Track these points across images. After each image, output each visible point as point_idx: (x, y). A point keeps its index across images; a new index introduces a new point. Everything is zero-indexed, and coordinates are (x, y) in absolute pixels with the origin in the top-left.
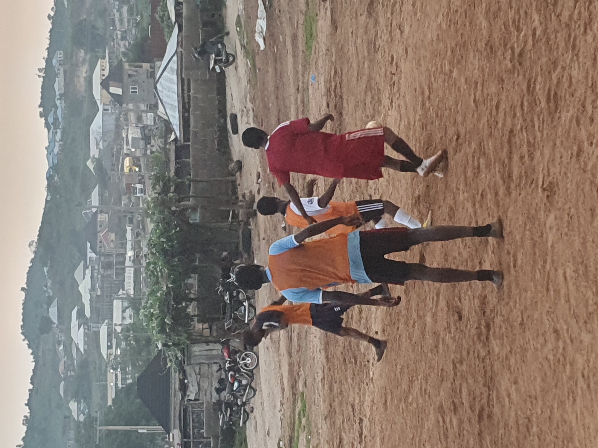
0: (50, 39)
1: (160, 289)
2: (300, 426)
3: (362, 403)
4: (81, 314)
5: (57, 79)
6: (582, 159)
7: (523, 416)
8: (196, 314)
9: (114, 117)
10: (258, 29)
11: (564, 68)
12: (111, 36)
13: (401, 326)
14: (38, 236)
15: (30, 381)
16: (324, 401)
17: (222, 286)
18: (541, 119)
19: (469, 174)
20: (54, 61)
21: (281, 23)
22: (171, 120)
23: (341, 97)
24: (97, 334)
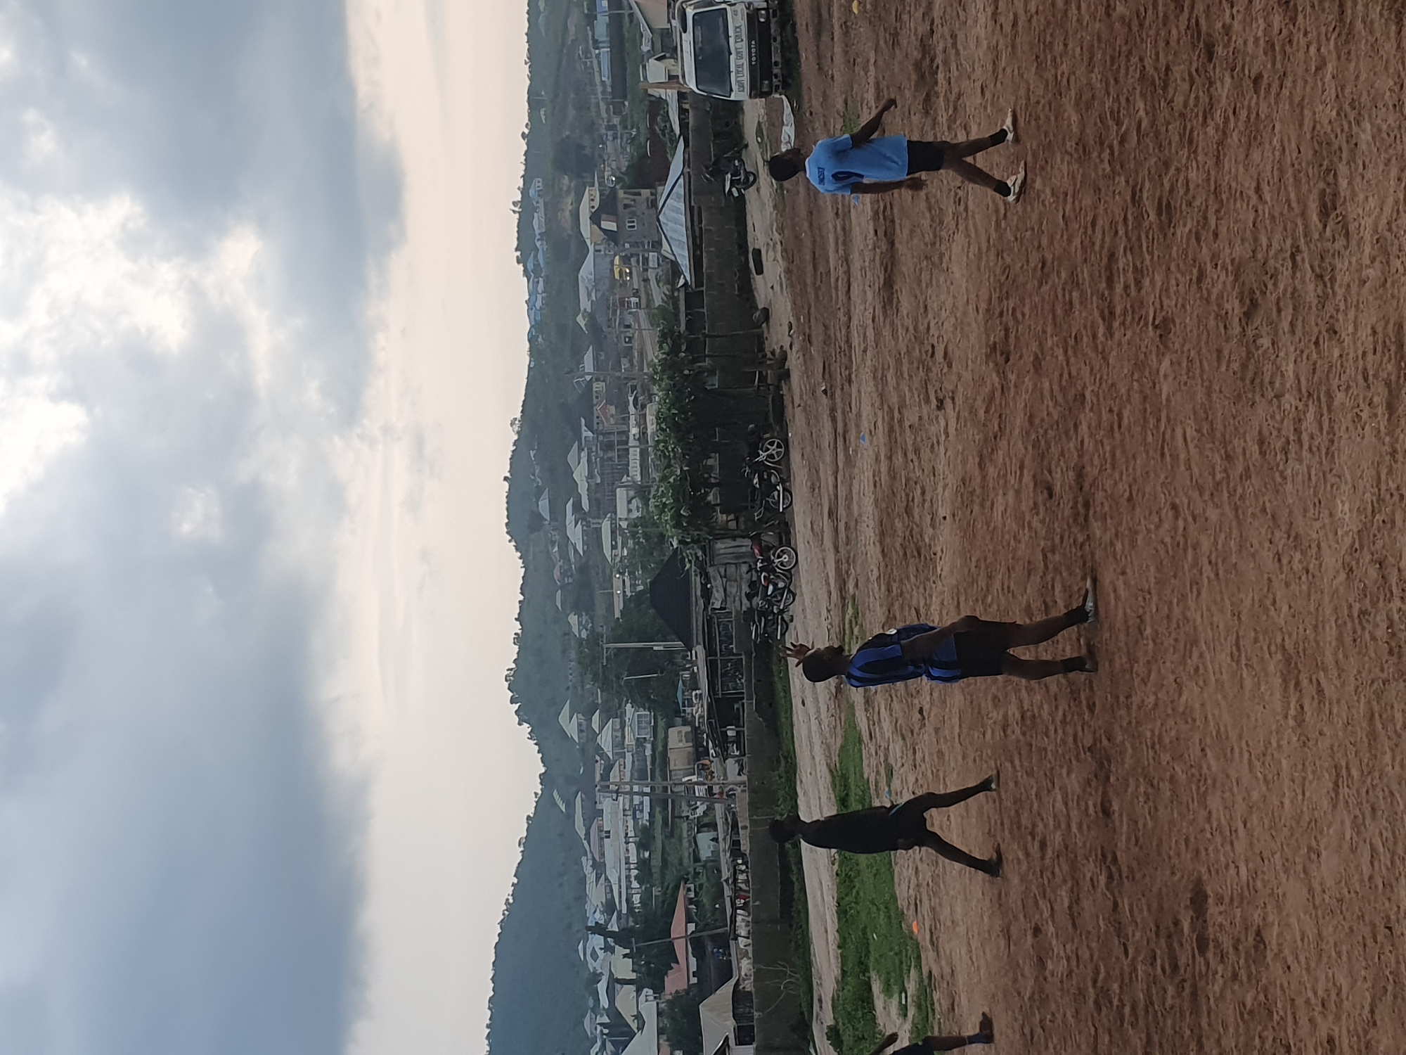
0: (526, 165)
1: (672, 473)
2: (851, 638)
3: (928, 606)
4: (577, 507)
5: (536, 215)
7: (1134, 615)
8: (719, 502)
9: (608, 259)
10: (784, 138)
11: (1178, 170)
12: (600, 156)
13: (976, 508)
14: (522, 412)
15: (519, 591)
16: (881, 606)
17: (750, 467)
18: (1151, 237)
19: (1059, 312)
20: (532, 192)
21: (814, 130)
22: (679, 261)
23: (893, 221)
24: (598, 531)
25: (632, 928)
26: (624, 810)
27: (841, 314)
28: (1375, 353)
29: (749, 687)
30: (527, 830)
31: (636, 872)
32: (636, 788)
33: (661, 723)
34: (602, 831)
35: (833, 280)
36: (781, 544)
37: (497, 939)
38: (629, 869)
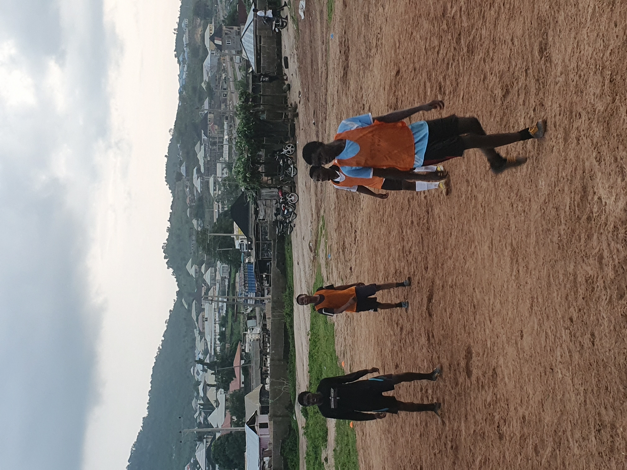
0: (180, 12)
1: (243, 157)
2: (321, 235)
3: (356, 222)
4: (199, 170)
5: (184, 35)
6: (486, 83)
8: (264, 171)
9: (217, 58)
10: (300, 6)
12: (216, 10)
14: (174, 126)
15: (170, 208)
16: (335, 221)
17: (279, 156)
18: (463, 59)
20: (183, 25)
21: (314, 3)
22: (250, 60)
23: (348, 47)
24: (208, 182)
25: (216, 361)
26: (215, 309)
27: (323, 88)
28: (560, 115)
29: (274, 256)
30: (170, 316)
31: (218, 337)
32: (220, 299)
33: (233, 271)
34: (204, 318)
35: (320, 73)
36: (291, 192)
37: (154, 365)
38: (215, 335)
